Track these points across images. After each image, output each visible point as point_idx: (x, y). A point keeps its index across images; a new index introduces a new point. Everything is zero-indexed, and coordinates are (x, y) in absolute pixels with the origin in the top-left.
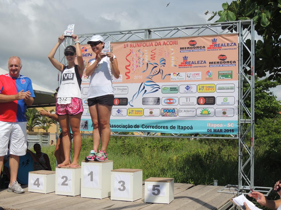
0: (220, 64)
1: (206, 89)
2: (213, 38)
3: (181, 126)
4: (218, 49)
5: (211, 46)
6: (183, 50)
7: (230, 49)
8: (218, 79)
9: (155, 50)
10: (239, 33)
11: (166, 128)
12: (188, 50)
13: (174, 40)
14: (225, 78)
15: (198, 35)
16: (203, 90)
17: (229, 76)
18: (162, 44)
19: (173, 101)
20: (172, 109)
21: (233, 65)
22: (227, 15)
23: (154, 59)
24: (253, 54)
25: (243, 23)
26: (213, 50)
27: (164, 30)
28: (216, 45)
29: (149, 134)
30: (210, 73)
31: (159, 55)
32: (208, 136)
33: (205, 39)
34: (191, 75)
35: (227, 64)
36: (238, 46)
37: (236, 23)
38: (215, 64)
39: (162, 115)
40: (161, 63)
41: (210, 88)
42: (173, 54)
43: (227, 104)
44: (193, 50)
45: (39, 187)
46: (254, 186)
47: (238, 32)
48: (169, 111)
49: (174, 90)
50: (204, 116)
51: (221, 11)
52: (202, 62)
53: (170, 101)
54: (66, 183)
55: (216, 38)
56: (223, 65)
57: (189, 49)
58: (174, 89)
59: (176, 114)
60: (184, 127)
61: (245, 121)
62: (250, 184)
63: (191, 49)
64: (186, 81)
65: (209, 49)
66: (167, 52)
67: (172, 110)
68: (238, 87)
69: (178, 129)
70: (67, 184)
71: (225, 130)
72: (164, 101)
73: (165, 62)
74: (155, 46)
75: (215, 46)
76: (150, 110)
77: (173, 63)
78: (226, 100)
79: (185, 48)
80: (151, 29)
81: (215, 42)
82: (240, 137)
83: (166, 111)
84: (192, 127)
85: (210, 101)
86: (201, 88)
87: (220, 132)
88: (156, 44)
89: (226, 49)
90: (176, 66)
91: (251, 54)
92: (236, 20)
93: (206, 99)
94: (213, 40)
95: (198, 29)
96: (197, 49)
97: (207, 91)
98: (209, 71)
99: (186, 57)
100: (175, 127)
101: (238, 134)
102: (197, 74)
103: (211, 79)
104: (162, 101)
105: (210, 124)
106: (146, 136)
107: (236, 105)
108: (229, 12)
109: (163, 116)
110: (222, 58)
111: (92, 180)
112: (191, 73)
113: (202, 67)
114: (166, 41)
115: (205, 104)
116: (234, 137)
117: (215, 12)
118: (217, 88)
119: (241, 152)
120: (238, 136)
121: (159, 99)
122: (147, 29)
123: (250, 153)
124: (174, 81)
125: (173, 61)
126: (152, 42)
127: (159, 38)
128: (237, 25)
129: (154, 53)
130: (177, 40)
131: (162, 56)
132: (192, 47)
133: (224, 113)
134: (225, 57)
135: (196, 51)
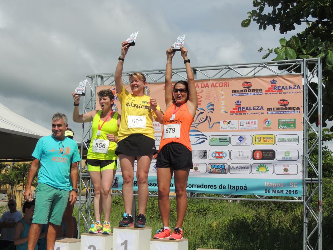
0: (280, 111)
1: (264, 141)
2: (272, 80)
3: (232, 185)
4: (279, 92)
5: (269, 88)
6: (235, 93)
7: (293, 93)
8: (278, 128)
9: (201, 92)
10: (304, 74)
11: (214, 187)
12: (241, 93)
13: (225, 81)
14: (287, 127)
16: (260, 142)
17: (292, 126)
18: (210, 86)
19: (223, 155)
21: (297, 112)
22: (286, 53)
23: (201, 104)
24: (321, 100)
25: (308, 62)
26: (272, 93)
28: (275, 87)
29: (193, 195)
30: (268, 121)
31: (206, 98)
32: (266, 198)
33: (261, 79)
34: (245, 123)
35: (289, 111)
36: (302, 89)
37: (299, 62)
38: (274, 111)
39: (209, 172)
40: (208, 109)
41: (268, 139)
42: (223, 97)
43: (289, 159)
44: (247, 94)
47: (302, 73)
48: (218, 167)
49: (224, 141)
50: (261, 173)
51: (278, 48)
52: (258, 108)
53: (219, 154)
55: (275, 79)
56: (284, 112)
57: (243, 92)
58: (224, 140)
59: (227, 171)
60: (236, 187)
61: (311, 180)
63: (245, 92)
64: (239, 130)
65: (267, 93)
66: (216, 95)
67: (222, 166)
68: (302, 138)
69: (229, 189)
71: (286, 191)
72: (212, 155)
73: (213, 108)
74: (202, 87)
75: (274, 88)
76: (194, 165)
77: (222, 109)
78: (288, 155)
79: (238, 90)
80: (196, 68)
81: (275, 84)
82: (305, 200)
83: (215, 167)
84: (246, 187)
85: (269, 155)
86: (257, 139)
87: (281, 193)
88: (203, 85)
89: (288, 93)
90: (227, 112)
91: (318, 99)
92: (297, 58)
93: (263, 153)
94: (272, 81)
95: (254, 68)
96: (252, 92)
97: (264, 143)
98: (267, 119)
99: (239, 102)
100: (225, 187)
101: (302, 196)
102: (252, 123)
103: (269, 129)
104: (209, 155)
105: (268, 184)
107: (301, 160)
108: (288, 48)
109: (211, 173)
110: (283, 103)
112: (245, 121)
113: (259, 113)
114: (214, 82)
115: (263, 159)
116: (297, 199)
117: (270, 49)
118: (277, 140)
119: (307, 218)
120: (302, 198)
121: (205, 152)
123: (318, 220)
124: (224, 130)
125: (223, 106)
126: (198, 83)
127: (206, 79)
128: (301, 64)
129: (200, 96)
130: (228, 81)
131: (209, 100)
132: (247, 90)
133: (286, 170)
134: (287, 102)
135: (251, 94)
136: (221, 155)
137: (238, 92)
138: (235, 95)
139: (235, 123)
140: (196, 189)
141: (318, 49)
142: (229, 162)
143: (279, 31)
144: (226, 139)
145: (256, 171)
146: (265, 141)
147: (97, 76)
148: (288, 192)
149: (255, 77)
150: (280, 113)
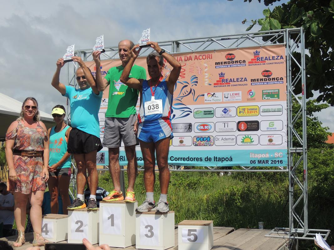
0: (264, 81)
1: (248, 112)
2: (255, 51)
3: (218, 157)
4: (262, 63)
5: (252, 60)
6: (218, 65)
7: (276, 63)
8: (262, 99)
9: (184, 66)
10: (286, 44)
11: (199, 160)
12: (224, 65)
13: (208, 54)
14: (271, 98)
15: (237, 47)
17: (276, 96)
18: (193, 58)
19: (208, 127)
20: (207, 137)
21: (280, 82)
22: (270, 23)
23: (184, 77)
24: (304, 69)
25: (291, 32)
26: (256, 65)
27: (195, 42)
28: (258, 58)
29: (179, 168)
30: (252, 92)
31: (190, 71)
32: (251, 169)
33: (245, 51)
34: (229, 95)
35: (272, 81)
36: (285, 60)
37: (282, 32)
38: (258, 82)
39: (194, 144)
40: (192, 82)
41: (252, 110)
42: (206, 70)
43: (273, 130)
44: (231, 65)
45: (47, 234)
46: (308, 228)
47: (285, 43)
48: (203, 139)
49: (209, 114)
50: (246, 144)
51: (262, 19)
52: (241, 80)
53: (204, 127)
54: (81, 229)
55: (258, 50)
56: (267, 82)
57: (226, 64)
58: (209, 113)
59: (212, 143)
60: (222, 158)
61: (296, 150)
62: (303, 226)
63: (228, 63)
64: (223, 103)
65: (250, 64)
66: (199, 68)
68: (286, 108)
69: (214, 161)
70: (83, 230)
71: (271, 161)
72: (197, 128)
73: (197, 81)
74: (185, 60)
75: (257, 60)
76: (180, 138)
77: (206, 81)
78: (272, 125)
79: (221, 62)
80: (179, 41)
81: (258, 55)
82: (290, 170)
83: (200, 140)
84: (231, 158)
85: (253, 126)
86: (241, 111)
87: (266, 163)
88: (186, 58)
89: (271, 64)
90: (211, 85)
91: (301, 69)
92: (281, 29)
93: (247, 124)
94: (255, 53)
95: (236, 40)
96: (236, 64)
97: (249, 114)
98: (251, 90)
99: (223, 74)
100: (211, 159)
101: (287, 166)
102: (236, 94)
103: (253, 100)
104: (194, 127)
105: (253, 154)
106: (176, 170)
107: (285, 130)
108: (272, 19)
109: (196, 145)
110: (267, 74)
111: (113, 224)
112: (229, 93)
113: (243, 85)
114: (198, 55)
115: (247, 130)
116: (282, 169)
117: (254, 21)
118: (261, 111)
119: (292, 187)
121: (190, 125)
122: (175, 41)
123: (303, 189)
124: (208, 103)
125: (206, 78)
126: (180, 56)
127: (189, 52)
128: (283, 34)
129: (184, 69)
130: (211, 53)
131: (193, 72)
132: (230, 62)
133: (270, 141)
134: (270, 73)
135: (235, 66)
136: (206, 127)
137: (221, 64)
138: (219, 67)
139: (219, 95)
140: (182, 162)
141: (302, 18)
142: (214, 134)
143: (264, 3)
144: (210, 112)
145: (241, 142)
146: (249, 112)
147: (80, 53)
148: (273, 162)
149: (238, 48)
150: (264, 84)
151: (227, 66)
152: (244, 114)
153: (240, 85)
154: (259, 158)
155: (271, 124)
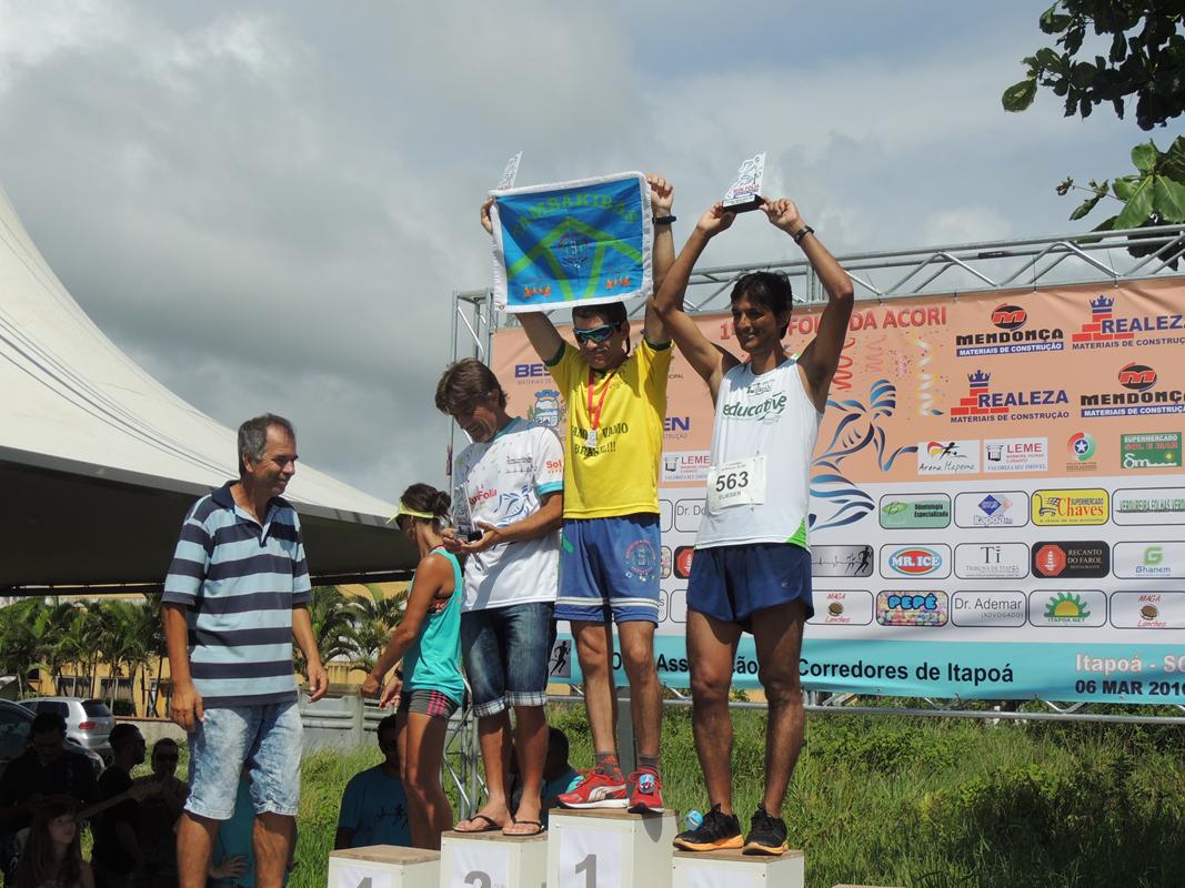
0: (1126, 405)
1: (1070, 511)
2: (1095, 297)
3: (961, 667)
4: (1120, 341)
5: (1086, 328)
6: (968, 346)
7: (1169, 341)
8: (1119, 465)
11: (897, 673)
12: (989, 345)
13: (932, 306)
14: (1152, 463)
15: (1033, 285)
16: (1057, 516)
17: (1169, 456)
18: (880, 321)
19: (927, 561)
20: (924, 595)
22: (1156, 196)
23: (849, 386)
26: (1098, 345)
27: (887, 265)
28: (1108, 324)
29: (827, 701)
30: (1084, 443)
31: (867, 366)
32: (1080, 711)
33: (1060, 297)
34: (1005, 449)
35: (1158, 404)
38: (1105, 406)
39: (881, 620)
40: (875, 402)
41: (1084, 506)
42: (924, 361)
44: (1010, 347)
48: (911, 603)
49: (933, 515)
50: (1061, 623)
51: (1127, 180)
52: (1049, 397)
55: (1108, 295)
56: (1139, 408)
57: (995, 341)
58: (932, 511)
59: (942, 618)
60: (977, 671)
63: (1002, 340)
64: (982, 476)
65: (1080, 343)
66: (900, 355)
67: (925, 599)
69: (950, 679)
72: (891, 561)
73: (892, 398)
75: (1104, 327)
76: (830, 597)
77: (926, 401)
78: (1155, 559)
79: (977, 336)
81: (1104, 311)
83: (900, 604)
84: (1010, 671)
85: (1089, 560)
87: (1133, 693)
88: (856, 321)
89: (1152, 342)
90: (940, 413)
93: (1067, 553)
94: (1097, 303)
95: (1031, 258)
96: (1028, 342)
98: (1081, 435)
99: (984, 377)
100: (938, 673)
102: (1028, 448)
103: (1088, 468)
104: (881, 562)
105: (1086, 660)
106: (814, 706)
108: (1163, 181)
109: (887, 623)
110: (1137, 378)
112: (1003, 443)
113: (1052, 415)
114: (896, 310)
115: (1067, 573)
117: (1100, 185)
118: (1117, 506)
121: (867, 553)
124: (931, 475)
125: (926, 391)
127: (868, 298)
129: (848, 358)
130: (943, 305)
131: (879, 370)
132: (1008, 335)
133: (1149, 612)
134: (1149, 375)
135: (1024, 348)
136: (921, 561)
137: (977, 342)
138: (968, 352)
139: (969, 449)
140: (838, 680)
142: (950, 585)
143: (1136, 119)
144: (941, 507)
145: (1046, 615)
146: (1075, 511)
148: (1158, 690)
149: (1035, 289)
150: (1126, 414)
151: (999, 348)
152: (1054, 518)
153: (1042, 415)
154: (1107, 673)
155: (1153, 556)
